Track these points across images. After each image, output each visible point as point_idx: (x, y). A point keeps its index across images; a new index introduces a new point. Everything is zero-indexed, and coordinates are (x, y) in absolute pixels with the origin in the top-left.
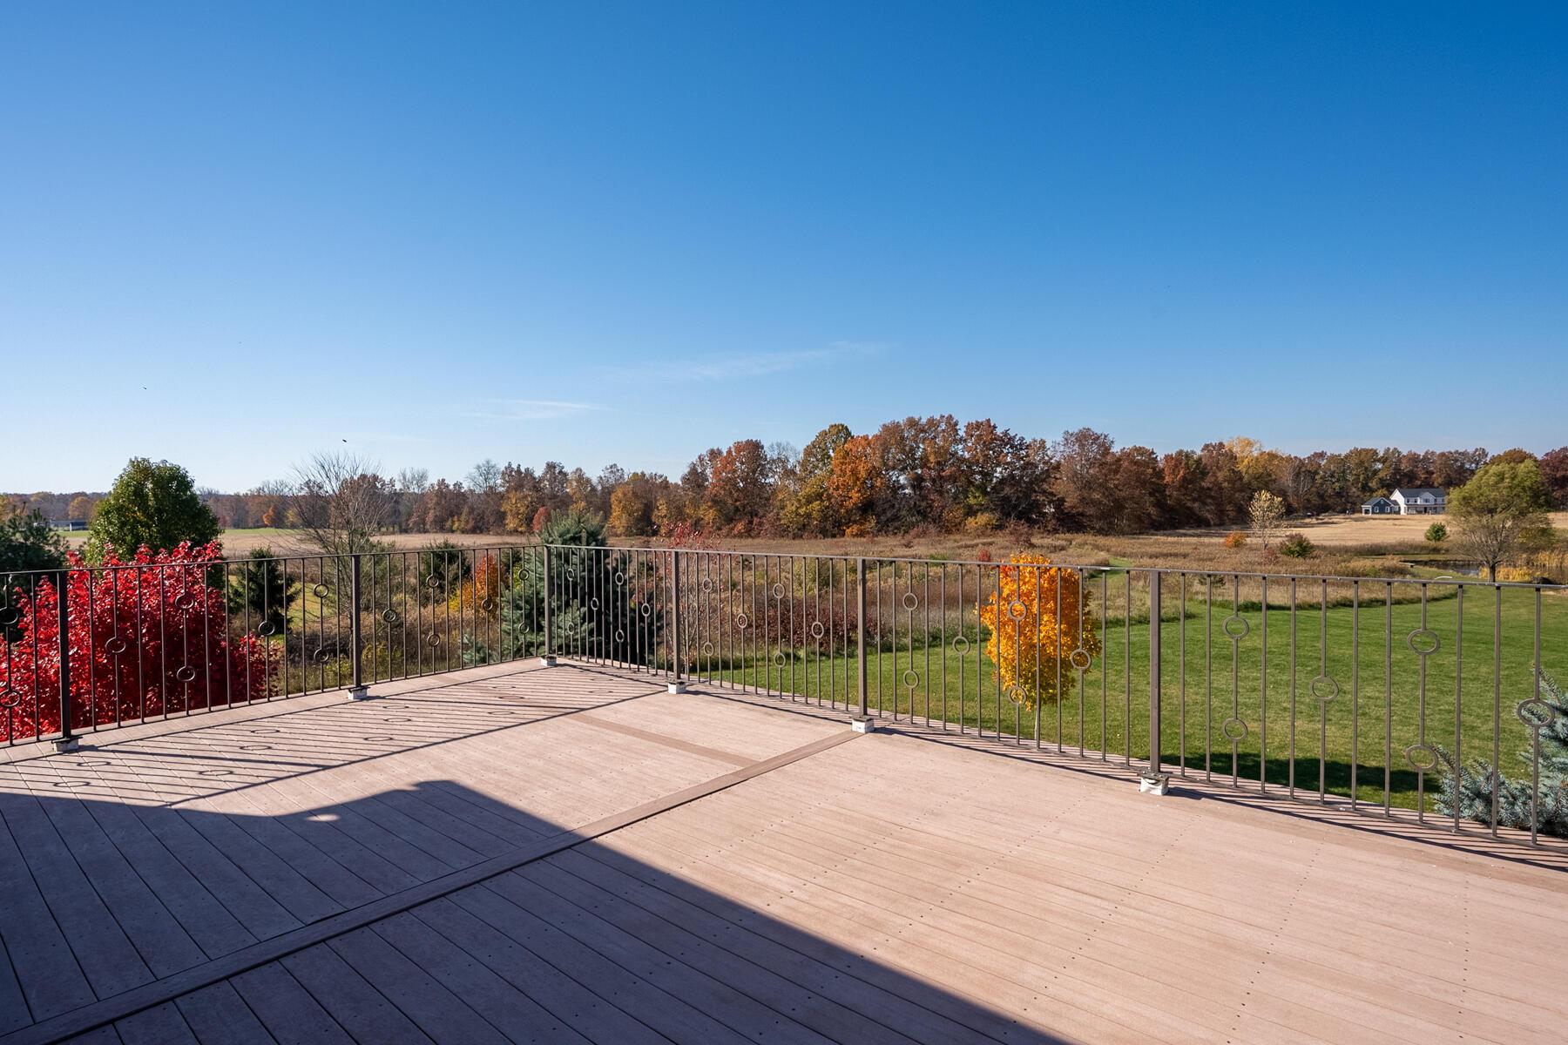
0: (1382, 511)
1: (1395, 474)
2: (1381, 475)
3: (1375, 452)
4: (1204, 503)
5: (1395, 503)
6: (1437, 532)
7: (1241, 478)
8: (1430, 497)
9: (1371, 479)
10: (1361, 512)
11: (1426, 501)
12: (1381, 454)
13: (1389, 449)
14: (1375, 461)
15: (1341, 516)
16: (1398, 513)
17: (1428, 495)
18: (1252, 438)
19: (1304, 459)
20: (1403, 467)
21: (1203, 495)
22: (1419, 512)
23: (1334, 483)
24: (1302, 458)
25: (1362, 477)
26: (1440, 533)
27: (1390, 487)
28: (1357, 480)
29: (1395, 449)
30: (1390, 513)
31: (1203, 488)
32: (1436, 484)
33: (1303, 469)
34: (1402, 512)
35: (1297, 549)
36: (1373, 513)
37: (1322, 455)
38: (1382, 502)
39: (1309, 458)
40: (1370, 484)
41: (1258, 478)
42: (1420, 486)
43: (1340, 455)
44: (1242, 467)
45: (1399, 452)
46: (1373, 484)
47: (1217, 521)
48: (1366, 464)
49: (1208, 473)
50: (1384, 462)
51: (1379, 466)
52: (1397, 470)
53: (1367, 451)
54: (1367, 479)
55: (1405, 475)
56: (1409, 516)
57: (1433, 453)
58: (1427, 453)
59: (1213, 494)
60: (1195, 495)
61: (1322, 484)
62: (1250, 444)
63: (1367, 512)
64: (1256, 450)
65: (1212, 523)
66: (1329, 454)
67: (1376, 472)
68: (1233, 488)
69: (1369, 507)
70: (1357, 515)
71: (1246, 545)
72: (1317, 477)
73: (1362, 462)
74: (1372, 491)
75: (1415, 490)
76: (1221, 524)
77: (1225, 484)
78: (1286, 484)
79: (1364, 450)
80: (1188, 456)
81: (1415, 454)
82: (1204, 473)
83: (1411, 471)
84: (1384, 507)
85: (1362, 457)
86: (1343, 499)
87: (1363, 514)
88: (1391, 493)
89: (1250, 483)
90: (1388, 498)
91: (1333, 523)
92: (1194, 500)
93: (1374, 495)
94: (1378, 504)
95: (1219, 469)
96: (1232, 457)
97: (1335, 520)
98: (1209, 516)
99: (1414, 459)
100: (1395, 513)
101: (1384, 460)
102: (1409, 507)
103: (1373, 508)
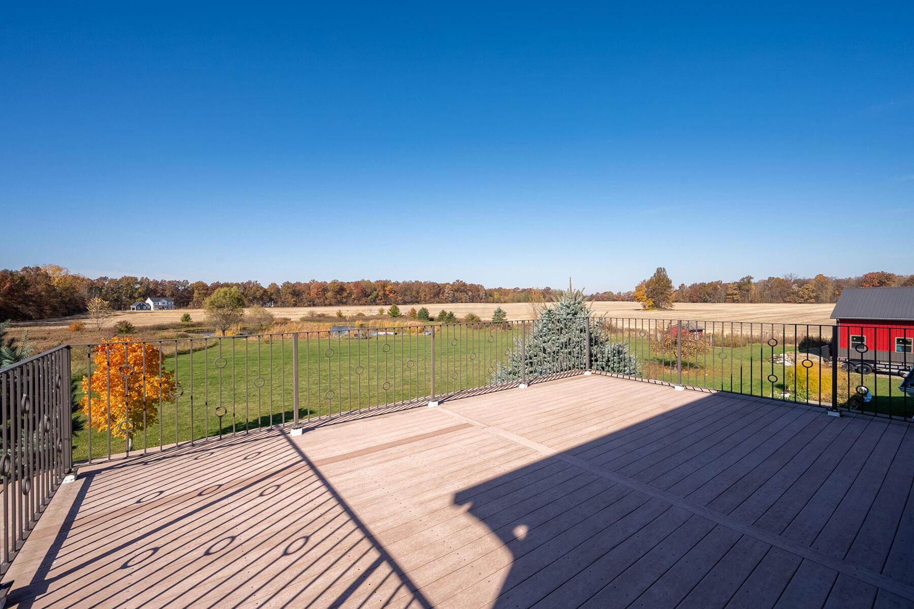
0: (142, 309)
1: (147, 290)
2: (140, 290)
3: (136, 279)
4: (28, 305)
5: (148, 304)
6: (186, 317)
7: (55, 290)
8: (166, 302)
9: (135, 292)
10: (130, 309)
11: (164, 303)
12: (139, 280)
13: (143, 278)
14: (136, 283)
15: (120, 311)
16: (150, 309)
17: (164, 301)
18: (61, 266)
19: (94, 280)
20: (151, 287)
21: (26, 300)
22: (160, 309)
23: (113, 294)
24: (92, 279)
25: (129, 291)
26: (188, 318)
27: (145, 296)
28: (127, 293)
29: (146, 278)
30: (146, 309)
31: (27, 296)
32: (167, 296)
33: (94, 286)
34: (152, 309)
35: (125, 329)
36: (137, 309)
37: (105, 279)
38: (142, 304)
39: (97, 280)
40: (134, 295)
41: (66, 290)
42: (159, 297)
43: (116, 279)
44: (54, 283)
45: (149, 280)
46: (136, 295)
47: (38, 316)
48: (132, 285)
49: (31, 286)
50: (141, 284)
51: (138, 286)
52: (148, 288)
53: (132, 278)
54: (133, 292)
55: (152, 291)
56: (156, 311)
57: (165, 281)
58: (162, 281)
59: (34, 299)
60: (20, 299)
61: (106, 295)
62: (60, 269)
63: (133, 309)
64: (64, 273)
65: (34, 317)
66: (109, 278)
67: (137, 289)
68: (49, 296)
69: (135, 307)
70: (128, 311)
71: (85, 328)
72: (103, 291)
73: (129, 284)
74: (135, 298)
75: (157, 298)
76: (41, 318)
77: (43, 293)
78: (84, 294)
79: (130, 277)
80: (12, 274)
81: (156, 281)
82: (27, 286)
83: (155, 289)
84: (142, 307)
85: (129, 281)
86: (119, 303)
87: (132, 310)
88: (146, 299)
89: (61, 294)
90: (144, 302)
91: (117, 315)
92: (20, 303)
93: (136, 300)
94: (140, 305)
95: (38, 283)
96: (47, 276)
97: (118, 314)
98: (31, 314)
99: (156, 283)
100: (148, 309)
101: (141, 283)
102: (155, 306)
103: (137, 307)
